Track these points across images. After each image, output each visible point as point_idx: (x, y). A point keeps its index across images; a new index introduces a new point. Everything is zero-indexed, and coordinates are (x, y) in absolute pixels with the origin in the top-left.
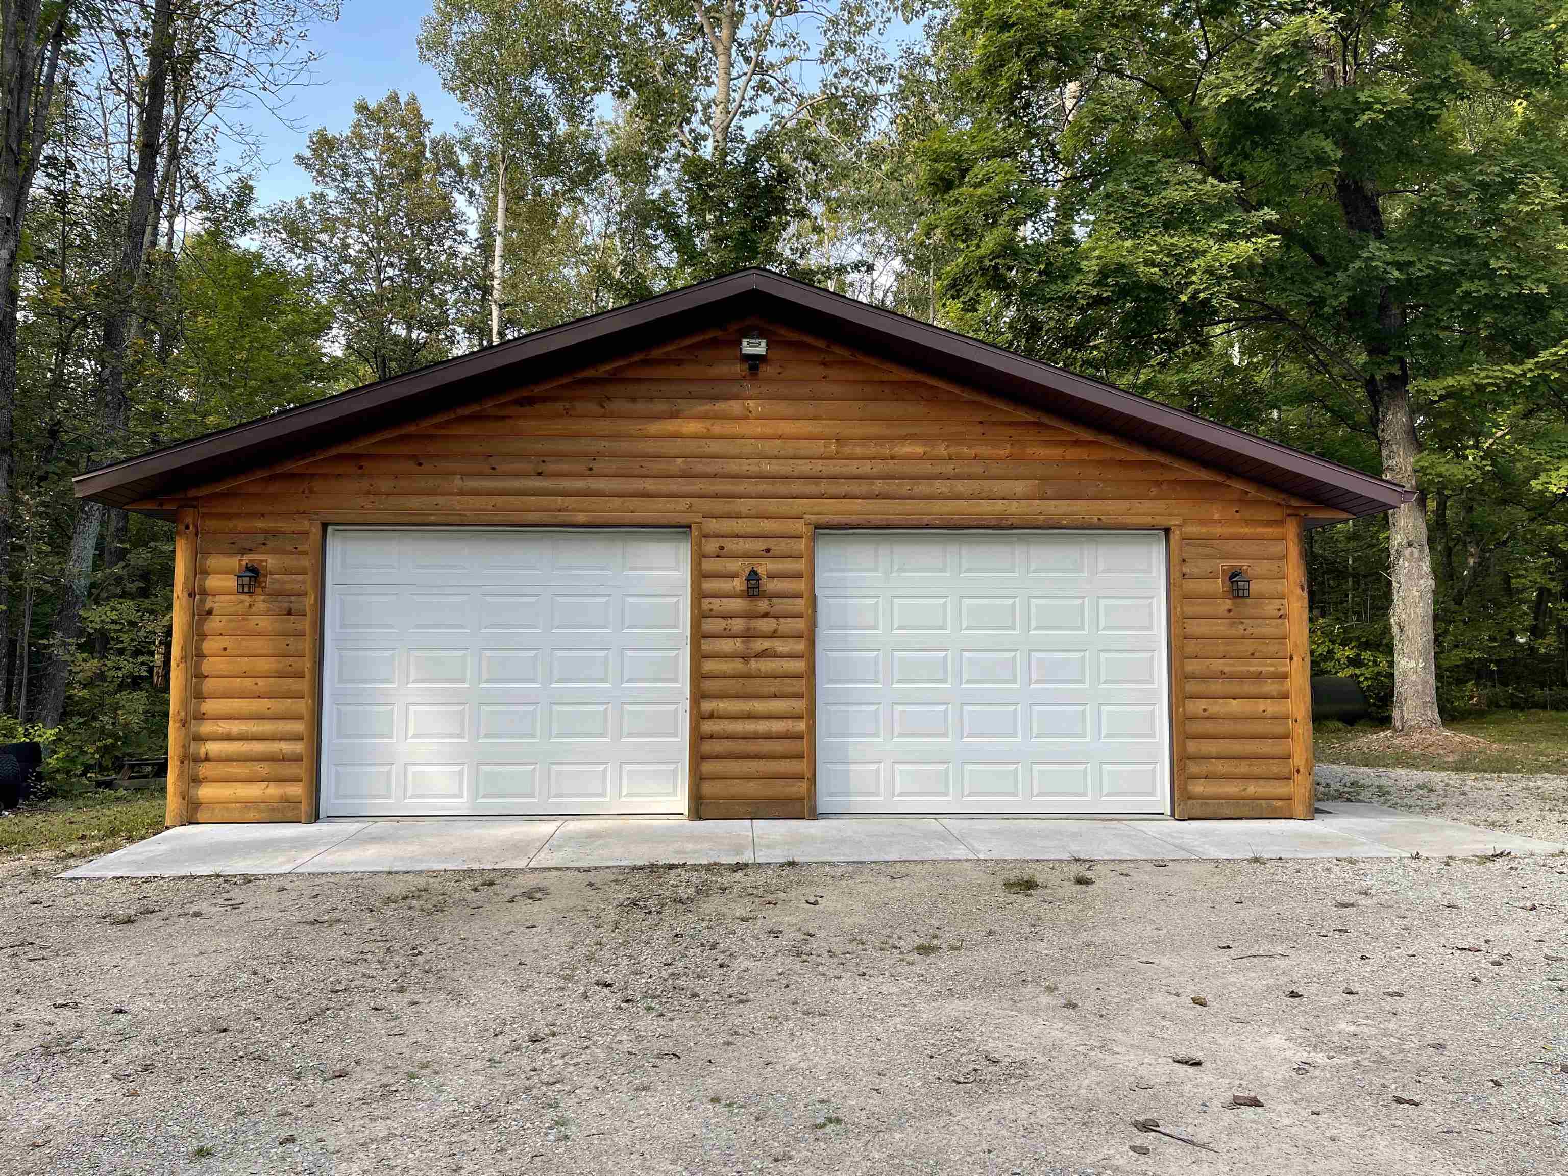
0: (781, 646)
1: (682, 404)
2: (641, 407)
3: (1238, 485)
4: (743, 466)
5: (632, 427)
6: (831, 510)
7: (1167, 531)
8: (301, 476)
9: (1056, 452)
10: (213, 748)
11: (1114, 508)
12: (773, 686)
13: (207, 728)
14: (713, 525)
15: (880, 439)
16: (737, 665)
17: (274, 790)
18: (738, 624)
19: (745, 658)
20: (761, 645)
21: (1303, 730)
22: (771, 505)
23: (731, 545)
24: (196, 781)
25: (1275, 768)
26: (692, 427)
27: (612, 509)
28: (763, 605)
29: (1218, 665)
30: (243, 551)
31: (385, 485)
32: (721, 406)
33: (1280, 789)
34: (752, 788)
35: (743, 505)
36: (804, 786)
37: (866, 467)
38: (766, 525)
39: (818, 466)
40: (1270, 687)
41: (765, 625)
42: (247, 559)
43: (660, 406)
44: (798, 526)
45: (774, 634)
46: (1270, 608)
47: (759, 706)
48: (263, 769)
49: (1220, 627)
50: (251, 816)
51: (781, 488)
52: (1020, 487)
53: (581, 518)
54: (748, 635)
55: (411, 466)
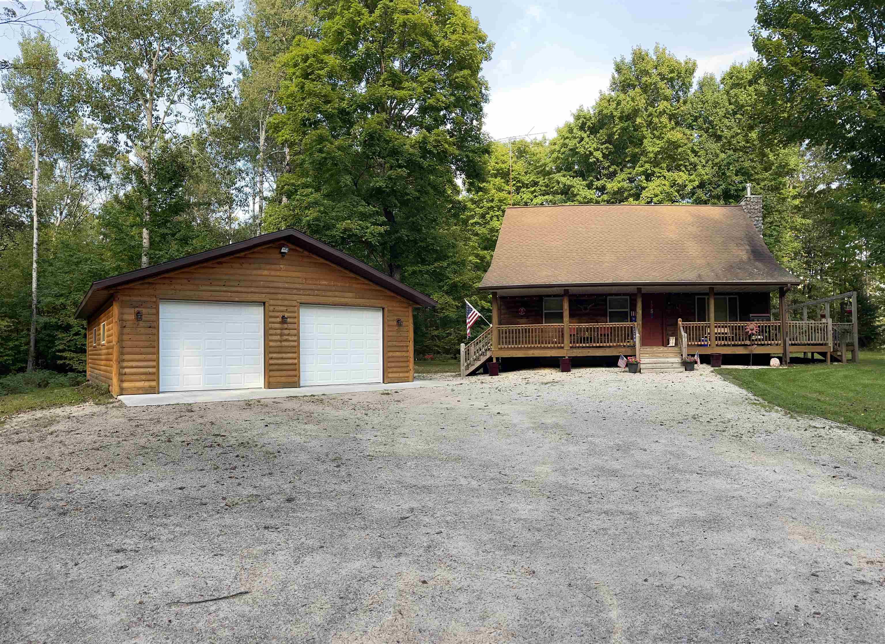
0: (290, 338)
1: (262, 266)
2: (253, 266)
3: (399, 297)
4: (280, 285)
5: (248, 272)
6: (304, 299)
7: (383, 309)
8: (153, 284)
9: (359, 286)
10: (127, 370)
11: (373, 302)
12: (289, 350)
13: (125, 364)
14: (272, 302)
15: (316, 280)
16: (278, 344)
17: (147, 384)
18: (279, 331)
19: (281, 341)
20: (285, 337)
21: (412, 360)
22: (288, 297)
23: (277, 308)
24: (122, 381)
25: (405, 369)
26: (266, 272)
27: (244, 297)
28: (285, 326)
29: (394, 343)
30: (135, 307)
31: (178, 287)
32: (273, 267)
33: (406, 375)
34: (283, 379)
35: (280, 296)
36: (297, 379)
37: (313, 287)
38: (286, 303)
39: (300, 286)
40: (405, 349)
41: (286, 332)
42: (137, 309)
43: (256, 266)
44: (294, 303)
45: (288, 335)
46: (405, 329)
47: (284, 355)
48: (143, 377)
49: (394, 334)
50: (141, 392)
51: (289, 291)
52: (350, 295)
53: (237, 299)
54: (281, 335)
55: (186, 281)
